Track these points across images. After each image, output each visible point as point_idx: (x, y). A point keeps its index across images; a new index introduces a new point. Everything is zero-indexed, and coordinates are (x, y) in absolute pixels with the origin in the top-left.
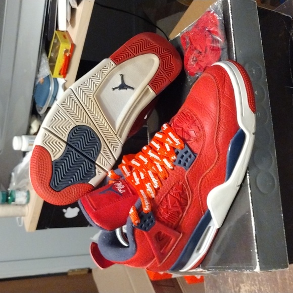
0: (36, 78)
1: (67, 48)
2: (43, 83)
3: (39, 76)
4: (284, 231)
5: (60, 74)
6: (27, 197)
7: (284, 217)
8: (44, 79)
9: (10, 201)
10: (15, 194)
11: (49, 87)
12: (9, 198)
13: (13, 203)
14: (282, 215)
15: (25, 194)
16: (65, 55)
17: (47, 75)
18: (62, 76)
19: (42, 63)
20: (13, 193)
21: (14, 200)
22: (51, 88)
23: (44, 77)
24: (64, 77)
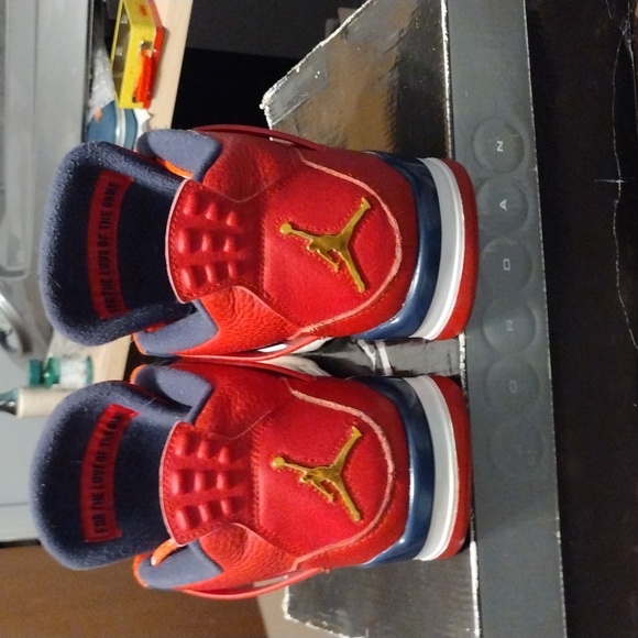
0: (86, 108)
1: (148, 39)
2: (101, 118)
3: (92, 103)
4: (561, 575)
5: (134, 100)
6: (86, 372)
7: (562, 538)
8: (103, 110)
9: (48, 382)
10: (59, 365)
11: (115, 129)
12: (47, 375)
13: (55, 386)
14: (558, 535)
15: (82, 366)
16: (143, 53)
17: (108, 102)
18: (141, 104)
19: (97, 74)
20: (55, 365)
21: (56, 381)
22: (118, 132)
23: (102, 106)
24: (147, 106)
